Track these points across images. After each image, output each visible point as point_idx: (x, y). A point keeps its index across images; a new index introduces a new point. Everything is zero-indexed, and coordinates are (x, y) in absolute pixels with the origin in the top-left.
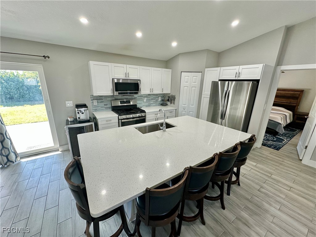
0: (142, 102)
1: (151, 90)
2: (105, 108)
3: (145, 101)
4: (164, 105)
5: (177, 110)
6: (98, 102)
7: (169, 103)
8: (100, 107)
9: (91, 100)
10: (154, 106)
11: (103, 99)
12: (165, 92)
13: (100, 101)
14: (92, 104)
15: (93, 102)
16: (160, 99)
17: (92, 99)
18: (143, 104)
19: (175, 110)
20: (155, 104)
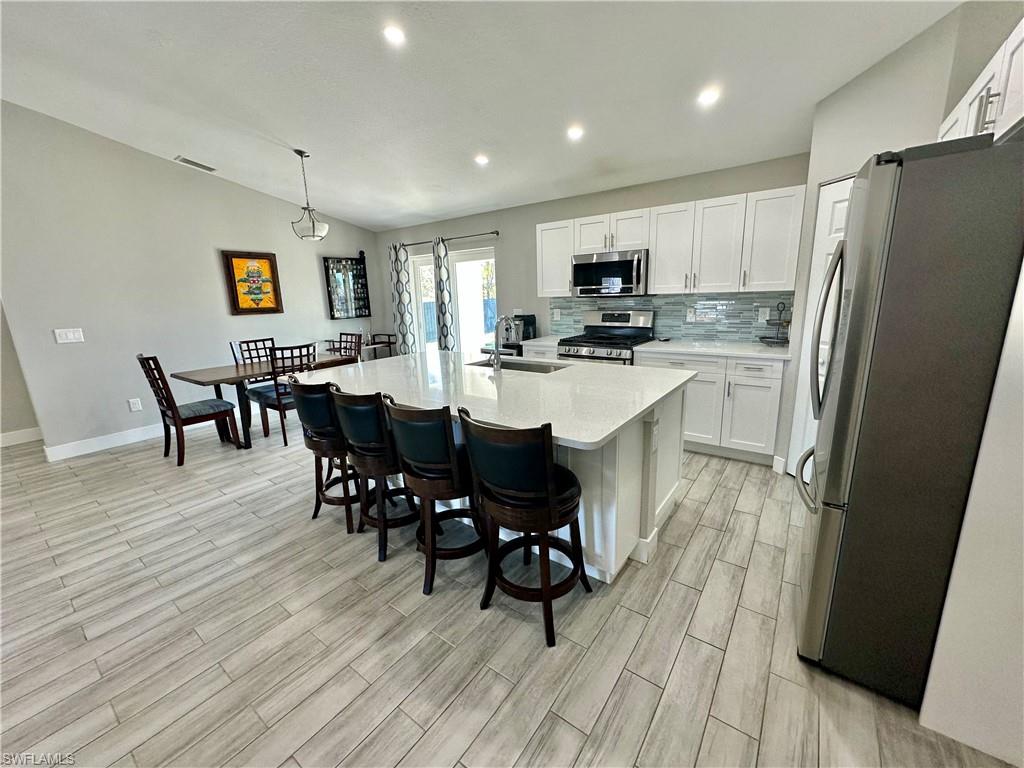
0: (679, 323)
1: (691, 279)
3: (692, 319)
5: (792, 366)
6: (561, 314)
8: (565, 327)
11: (572, 308)
12: (760, 286)
13: (565, 312)
15: (553, 314)
16: (764, 316)
17: (552, 307)
18: (684, 329)
19: (781, 364)
20: (736, 337)
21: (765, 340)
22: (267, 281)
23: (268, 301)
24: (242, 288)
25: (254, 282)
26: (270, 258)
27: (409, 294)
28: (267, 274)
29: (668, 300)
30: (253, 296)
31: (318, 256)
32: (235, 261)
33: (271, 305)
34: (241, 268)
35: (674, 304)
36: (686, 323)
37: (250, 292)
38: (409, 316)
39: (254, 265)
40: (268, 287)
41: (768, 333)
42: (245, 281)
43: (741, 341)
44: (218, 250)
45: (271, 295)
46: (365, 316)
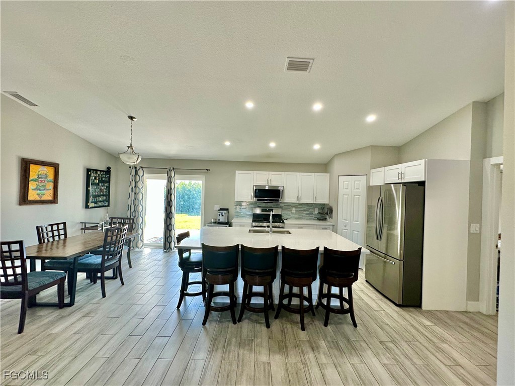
0: (290, 213)
1: (299, 198)
2: (246, 215)
3: (294, 211)
4: (322, 220)
5: (335, 227)
6: (240, 208)
7: (328, 217)
8: (242, 214)
9: (235, 205)
10: (307, 219)
12: (319, 201)
15: (236, 208)
16: (316, 211)
18: (292, 215)
19: (332, 227)
20: (308, 218)
21: (319, 219)
22: (51, 182)
23: (48, 196)
24: (32, 186)
25: (42, 181)
26: (56, 167)
27: (143, 194)
28: (51, 177)
29: (286, 204)
30: (39, 192)
31: (84, 168)
32: (32, 166)
33: (50, 198)
34: (35, 171)
35: (288, 206)
36: (292, 213)
37: (36, 189)
38: (141, 207)
39: (44, 170)
40: (51, 186)
41: (318, 217)
42: (34, 180)
43: (310, 219)
44: (19, 157)
45: (51, 192)
46: (106, 206)
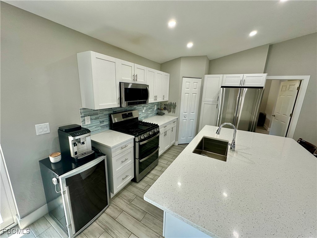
0: (141, 113)
1: (156, 97)
2: (101, 126)
4: (161, 115)
6: (91, 119)
7: (166, 112)
8: (94, 127)
9: (82, 117)
10: (151, 116)
11: (98, 114)
12: (165, 99)
13: (94, 117)
14: (83, 123)
15: (84, 120)
16: (156, 108)
17: (83, 115)
19: (177, 120)
21: (158, 114)
